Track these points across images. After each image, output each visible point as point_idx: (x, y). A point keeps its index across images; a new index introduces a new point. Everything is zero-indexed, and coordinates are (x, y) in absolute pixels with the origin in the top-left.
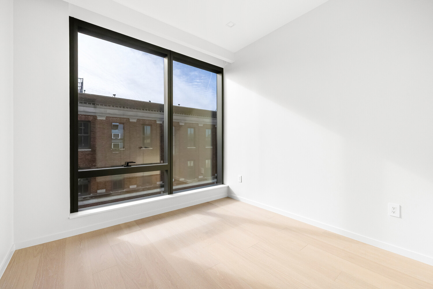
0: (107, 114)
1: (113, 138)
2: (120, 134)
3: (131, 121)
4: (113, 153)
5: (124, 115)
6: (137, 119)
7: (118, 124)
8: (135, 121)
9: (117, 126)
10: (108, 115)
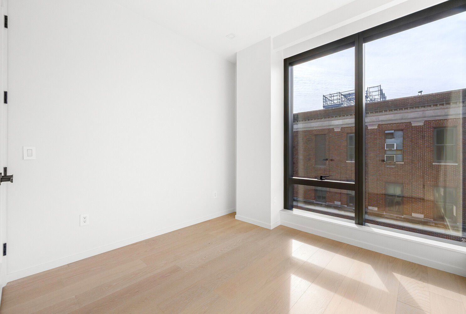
0: (379, 121)
1: (385, 149)
2: (395, 144)
3: (413, 125)
4: (388, 166)
5: (402, 119)
6: (425, 121)
7: (393, 131)
8: (421, 124)
9: (392, 134)
10: (380, 123)
